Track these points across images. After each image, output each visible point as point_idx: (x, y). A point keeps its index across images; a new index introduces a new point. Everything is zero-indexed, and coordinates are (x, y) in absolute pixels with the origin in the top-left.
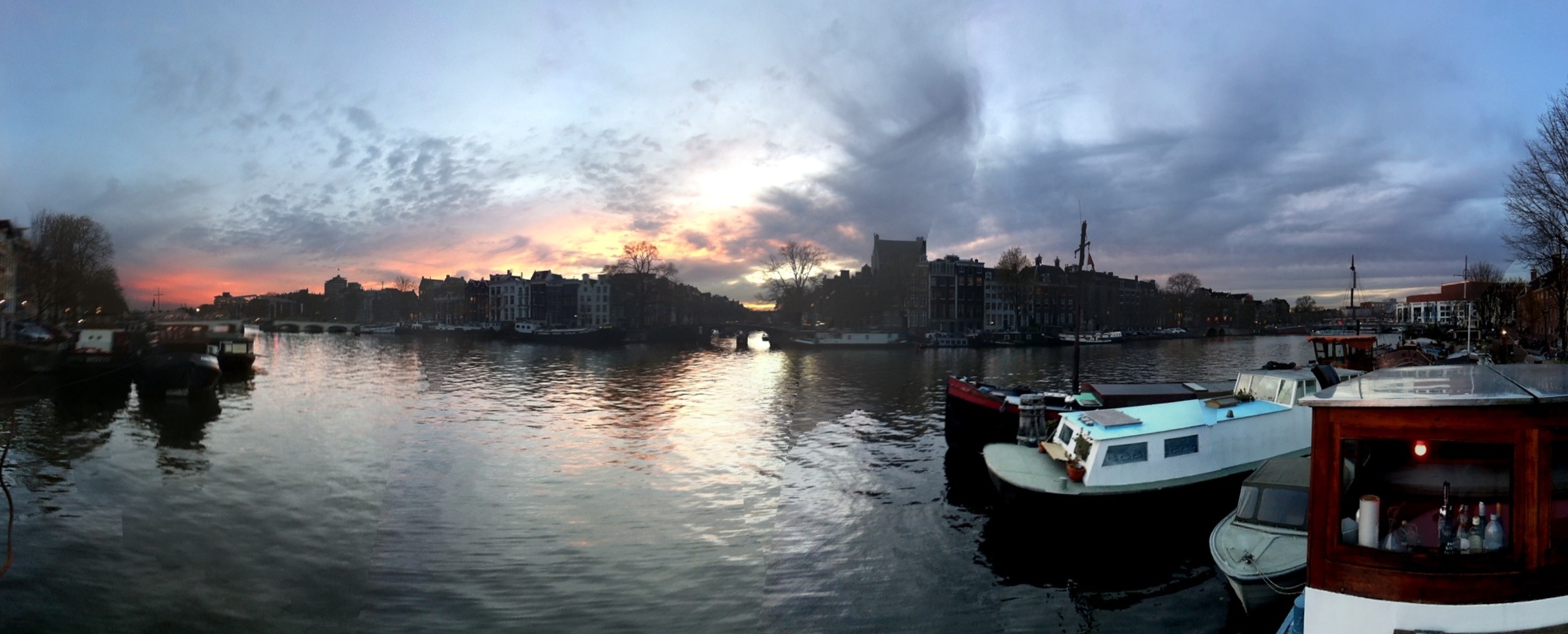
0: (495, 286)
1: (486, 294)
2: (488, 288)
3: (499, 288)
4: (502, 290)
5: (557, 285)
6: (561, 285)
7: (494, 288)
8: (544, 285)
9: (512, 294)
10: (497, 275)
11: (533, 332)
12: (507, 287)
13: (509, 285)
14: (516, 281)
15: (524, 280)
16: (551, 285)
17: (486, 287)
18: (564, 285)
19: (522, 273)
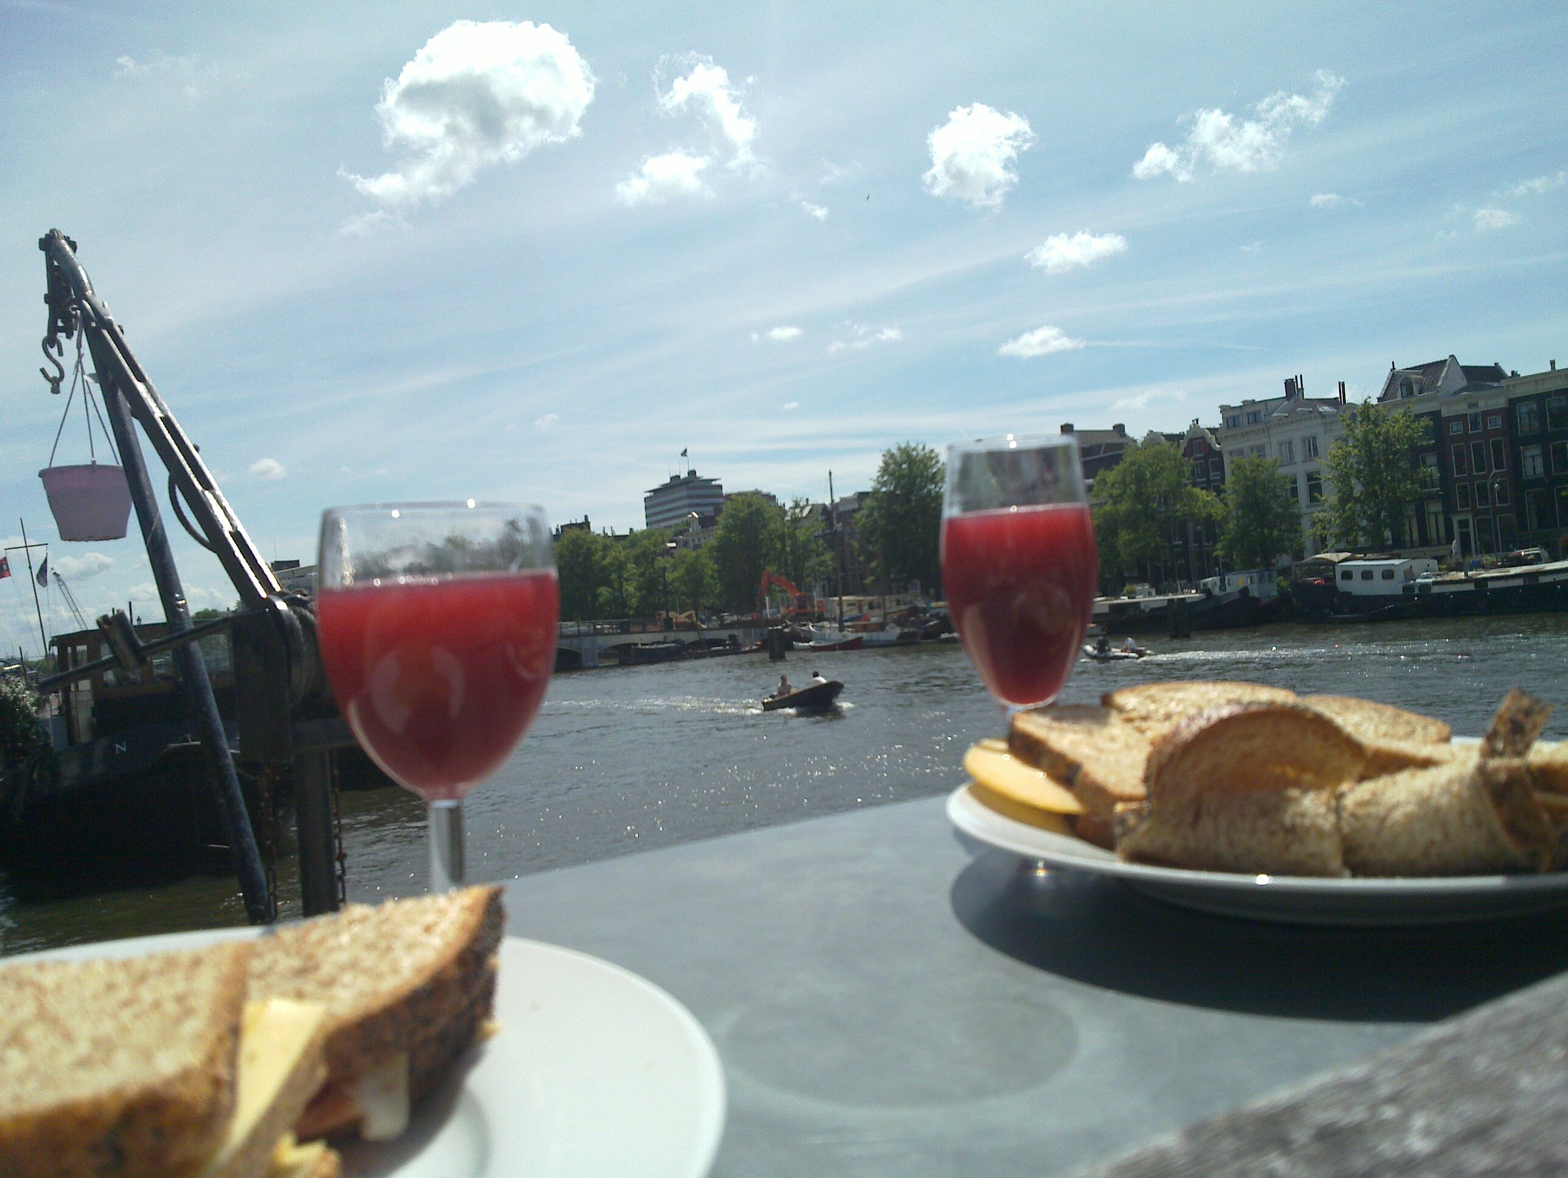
0: (1245, 444)
1: (1214, 475)
2: (1220, 454)
3: (1261, 449)
4: (1272, 453)
5: (1483, 405)
6: (1501, 402)
7: (1240, 452)
8: (1435, 415)
9: (1310, 467)
10: (1246, 403)
11: (1408, 589)
12: (1290, 443)
13: (1297, 434)
14: (1323, 415)
15: (1353, 406)
16: (1461, 408)
17: (1210, 451)
18: (1513, 402)
19: (1342, 386)
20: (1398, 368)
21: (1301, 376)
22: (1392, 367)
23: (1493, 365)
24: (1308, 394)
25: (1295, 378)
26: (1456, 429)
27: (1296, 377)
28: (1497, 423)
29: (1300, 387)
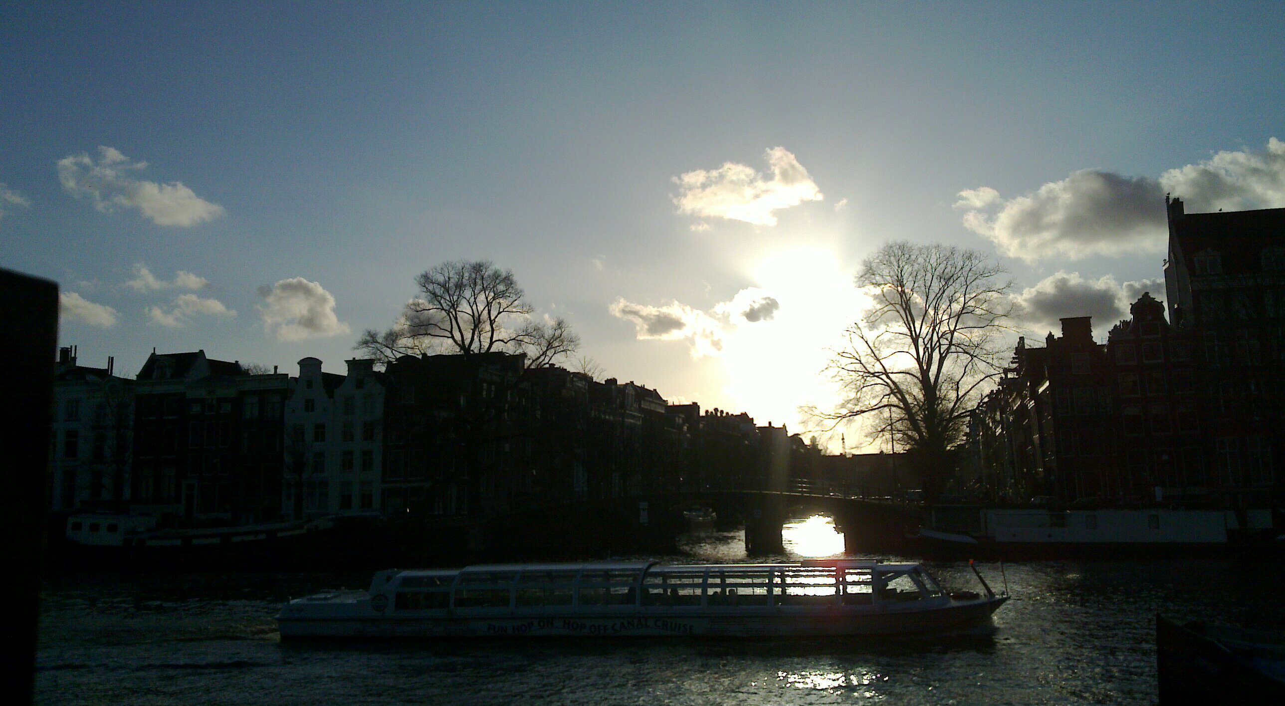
5: (219, 393)
6: (233, 393)
11: (128, 541)
15: (117, 378)
16: (202, 393)
18: (242, 394)
20: (158, 353)
21: (76, 347)
22: (153, 352)
23: (234, 362)
24: (79, 363)
25: (69, 347)
26: (196, 409)
27: (71, 347)
28: (227, 408)
29: (73, 355)
